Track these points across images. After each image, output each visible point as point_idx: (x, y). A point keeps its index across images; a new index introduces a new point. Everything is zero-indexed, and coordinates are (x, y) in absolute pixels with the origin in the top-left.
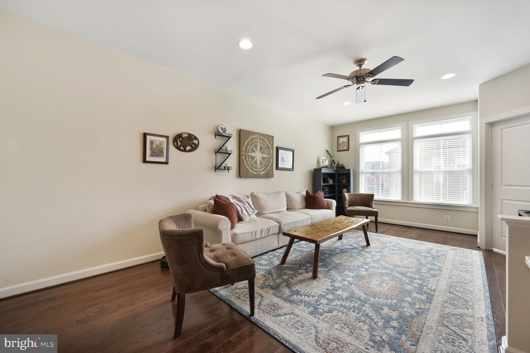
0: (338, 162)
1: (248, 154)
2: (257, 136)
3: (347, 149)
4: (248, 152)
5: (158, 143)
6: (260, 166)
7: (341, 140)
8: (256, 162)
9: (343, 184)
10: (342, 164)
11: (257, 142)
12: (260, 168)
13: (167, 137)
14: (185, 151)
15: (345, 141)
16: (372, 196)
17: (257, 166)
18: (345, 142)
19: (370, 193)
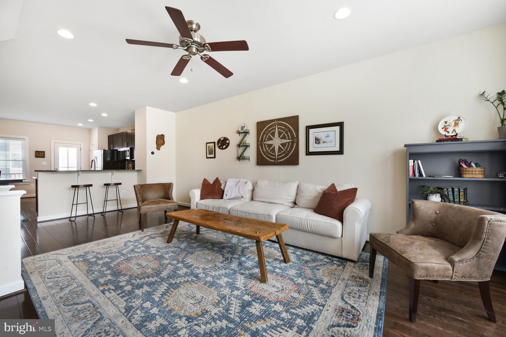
1: (264, 143)
2: (274, 123)
4: (265, 141)
5: (211, 147)
6: (278, 153)
8: (273, 150)
11: (275, 129)
12: (278, 155)
13: (214, 143)
14: (222, 149)
17: (275, 153)
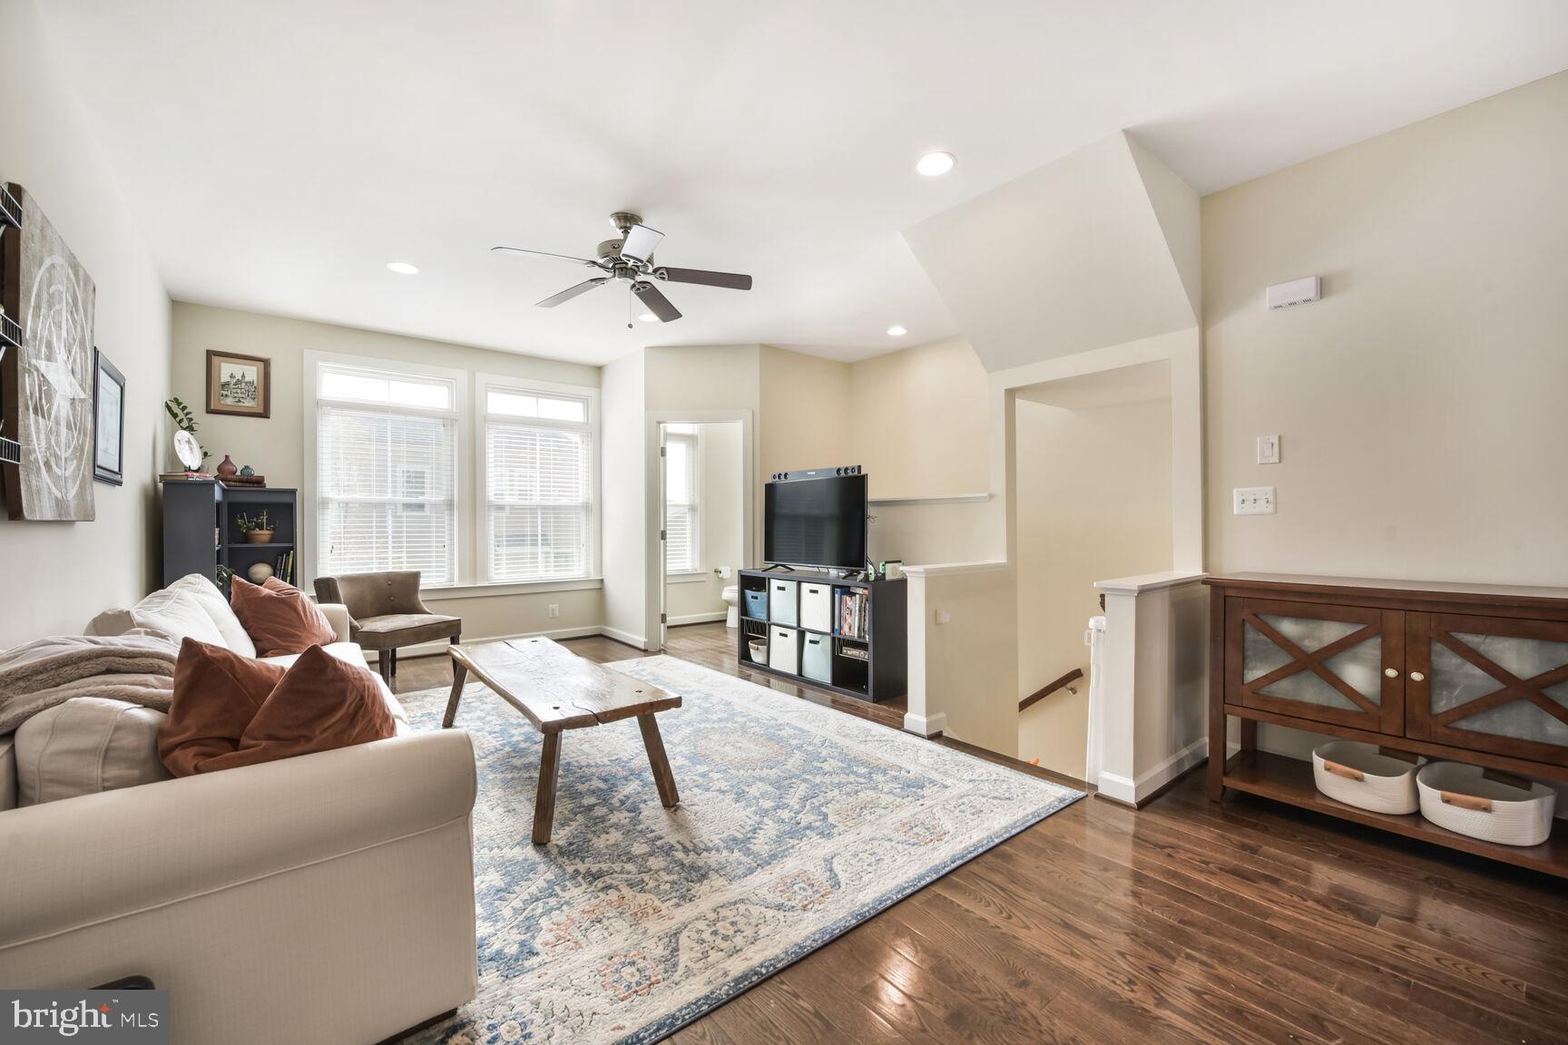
0: (227, 457)
3: (260, 410)
7: (227, 370)
9: (258, 545)
10: (246, 467)
15: (247, 379)
16: (414, 578)
18: (251, 383)
19: (405, 568)
